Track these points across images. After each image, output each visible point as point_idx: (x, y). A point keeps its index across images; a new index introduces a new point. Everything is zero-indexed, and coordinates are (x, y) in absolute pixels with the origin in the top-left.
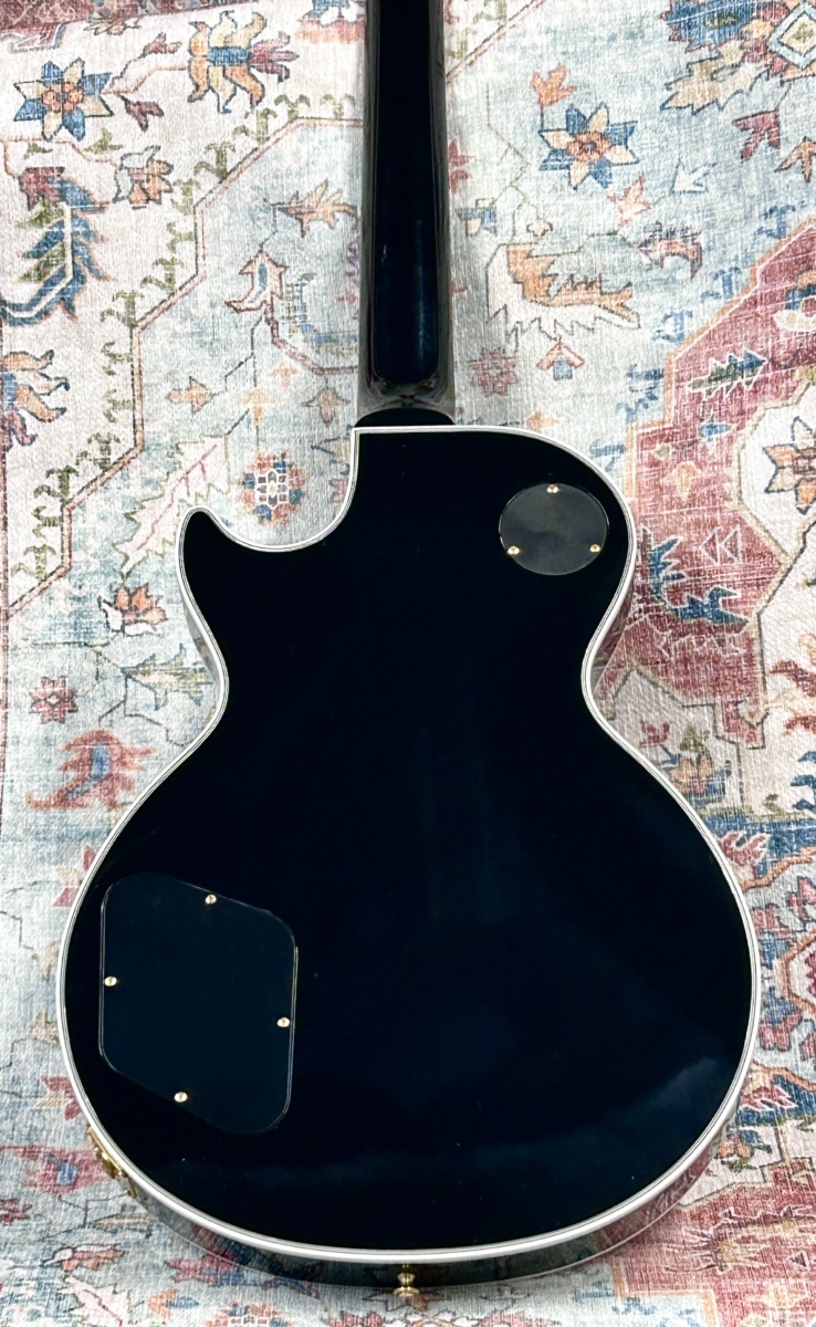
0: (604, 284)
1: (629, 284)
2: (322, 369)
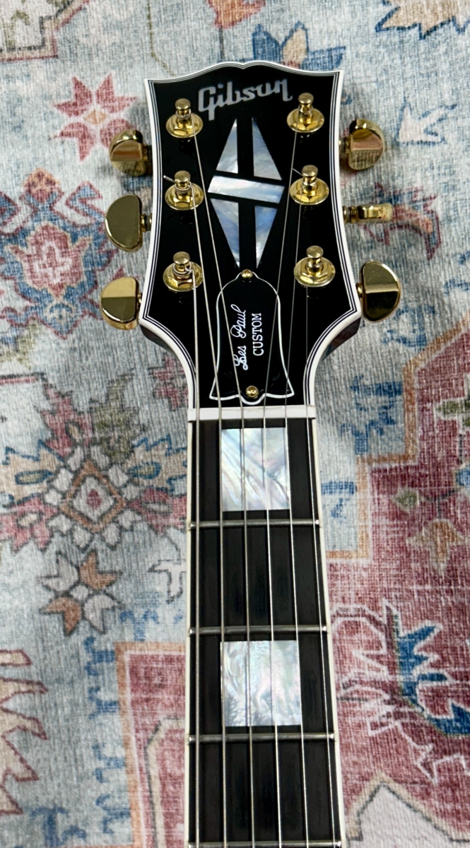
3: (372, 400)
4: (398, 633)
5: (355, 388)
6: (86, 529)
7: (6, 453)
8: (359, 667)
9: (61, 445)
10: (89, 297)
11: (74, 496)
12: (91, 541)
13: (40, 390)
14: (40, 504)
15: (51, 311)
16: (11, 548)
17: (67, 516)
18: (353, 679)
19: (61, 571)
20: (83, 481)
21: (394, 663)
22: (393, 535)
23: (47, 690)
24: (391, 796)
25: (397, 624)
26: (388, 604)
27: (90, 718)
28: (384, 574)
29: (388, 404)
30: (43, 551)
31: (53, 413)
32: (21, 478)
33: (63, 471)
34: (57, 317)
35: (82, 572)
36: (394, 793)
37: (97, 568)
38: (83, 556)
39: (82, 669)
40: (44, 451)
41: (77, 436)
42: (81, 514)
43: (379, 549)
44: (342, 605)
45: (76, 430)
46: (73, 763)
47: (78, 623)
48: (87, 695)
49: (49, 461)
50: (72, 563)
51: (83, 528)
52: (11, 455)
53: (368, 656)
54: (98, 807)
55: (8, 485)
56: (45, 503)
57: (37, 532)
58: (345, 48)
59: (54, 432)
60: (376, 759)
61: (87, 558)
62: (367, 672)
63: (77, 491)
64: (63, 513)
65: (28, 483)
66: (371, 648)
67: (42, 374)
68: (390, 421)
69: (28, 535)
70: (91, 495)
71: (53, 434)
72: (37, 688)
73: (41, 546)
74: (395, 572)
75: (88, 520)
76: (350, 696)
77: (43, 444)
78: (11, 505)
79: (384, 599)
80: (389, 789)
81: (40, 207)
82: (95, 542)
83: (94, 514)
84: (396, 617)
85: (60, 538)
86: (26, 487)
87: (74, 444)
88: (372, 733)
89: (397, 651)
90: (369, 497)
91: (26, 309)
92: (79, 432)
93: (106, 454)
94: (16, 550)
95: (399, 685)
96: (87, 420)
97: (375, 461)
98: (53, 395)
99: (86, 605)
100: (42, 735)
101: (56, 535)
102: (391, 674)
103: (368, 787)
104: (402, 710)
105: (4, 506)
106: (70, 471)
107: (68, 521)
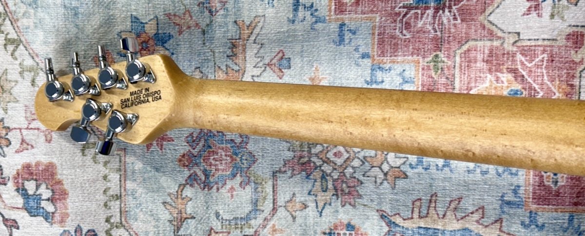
0: (234, 37)
1: (235, 22)
2: (274, 209)
3: (301, 13)
4: (411, 4)
5: (293, 22)
6: (353, 160)
7: (311, 195)
8: (427, 24)
9: (309, 168)
10: (238, 144)
11: (336, 164)
12: (359, 158)
13: (281, 175)
14: (337, 182)
15: (243, 164)
16: (359, 198)
17: (345, 169)
18: (432, 27)
19: (373, 175)
20: (329, 159)
21: (425, 7)
22: (367, 5)
23: (436, 193)
24: (492, 15)
25: (407, 4)
26: (398, 8)
27: (453, 172)
28: (384, 9)
29: (303, 7)
30: (362, 183)
31: (293, 170)
32: (324, 189)
33: (322, 168)
34: (246, 161)
35: (375, 165)
36: (491, 13)
37: (373, 157)
38: (366, 164)
39: (426, 172)
40: (311, 177)
41: (306, 159)
42: (345, 162)
43: (372, 11)
44: (397, 31)
45: (302, 159)
46: (476, 186)
47: (401, 171)
48: (440, 172)
49: (317, 174)
50: (370, 170)
51: (352, 162)
52: (312, 193)
53: (421, 19)
54: (503, 176)
55: (327, 196)
56: (338, 179)
57: (352, 185)
58: (131, 15)
59: (303, 170)
60: (472, 20)
61: (367, 161)
62: (429, 20)
63: (333, 163)
64: (344, 170)
65: (327, 186)
66: (417, 17)
67: (274, 173)
68: (312, 6)
69: (353, 189)
70: (336, 156)
71: (304, 171)
72: (434, 198)
73: (359, 184)
74: (384, 4)
75: (348, 158)
76: (441, 30)
77: (308, 176)
78: (337, 195)
79: (396, 10)
80: (489, 15)
81: (194, 162)
82: (360, 157)
83: (346, 155)
84: (404, 4)
85: (356, 174)
86: (329, 187)
87: (309, 161)
88: (459, 21)
89: (419, 5)
90: (347, 16)
91: (241, 176)
92: (304, 158)
93: (316, 146)
94: (360, 196)
95: (436, 5)
96: (298, 154)
97: (330, 13)
98: (285, 169)
99: (392, 165)
100: (460, 199)
101: (354, 175)
102: (430, 9)
103: (488, 25)
104: (447, 5)
105: (337, 199)
106: (323, 164)
107: (348, 168)
